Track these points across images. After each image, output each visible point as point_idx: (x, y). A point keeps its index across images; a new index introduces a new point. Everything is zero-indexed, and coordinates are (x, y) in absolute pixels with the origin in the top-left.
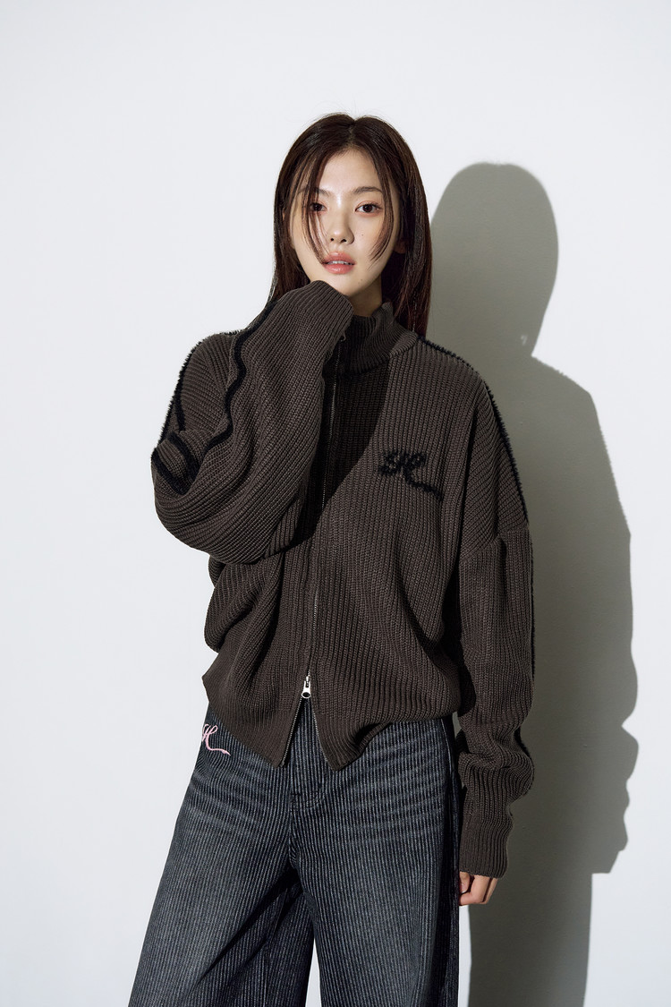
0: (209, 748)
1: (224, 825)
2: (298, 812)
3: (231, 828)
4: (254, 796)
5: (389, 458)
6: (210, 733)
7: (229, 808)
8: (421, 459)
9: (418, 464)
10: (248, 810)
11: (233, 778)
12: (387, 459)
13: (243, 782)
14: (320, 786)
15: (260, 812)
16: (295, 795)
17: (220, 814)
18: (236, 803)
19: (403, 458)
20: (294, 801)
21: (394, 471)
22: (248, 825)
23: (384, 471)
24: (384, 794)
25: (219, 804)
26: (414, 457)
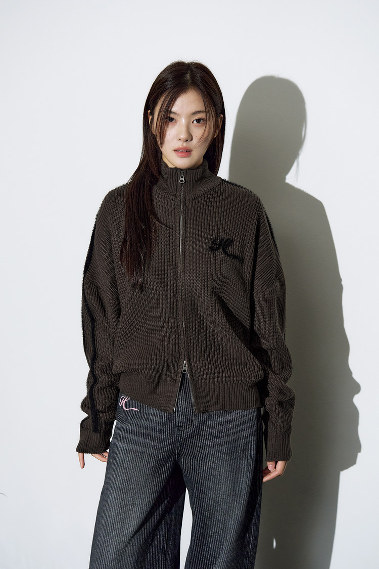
0: (125, 409)
1: (140, 449)
2: (181, 436)
3: (144, 450)
4: (156, 431)
5: (214, 242)
6: (125, 400)
7: (141, 439)
8: (230, 242)
9: (229, 245)
10: (153, 438)
11: (143, 422)
12: (213, 242)
13: (149, 424)
14: (192, 421)
15: (160, 439)
16: (179, 427)
18: (145, 436)
19: (221, 242)
20: (178, 430)
21: (217, 249)
22: (154, 447)
23: (212, 249)
24: (227, 422)
25: (135, 438)
26: (227, 240)
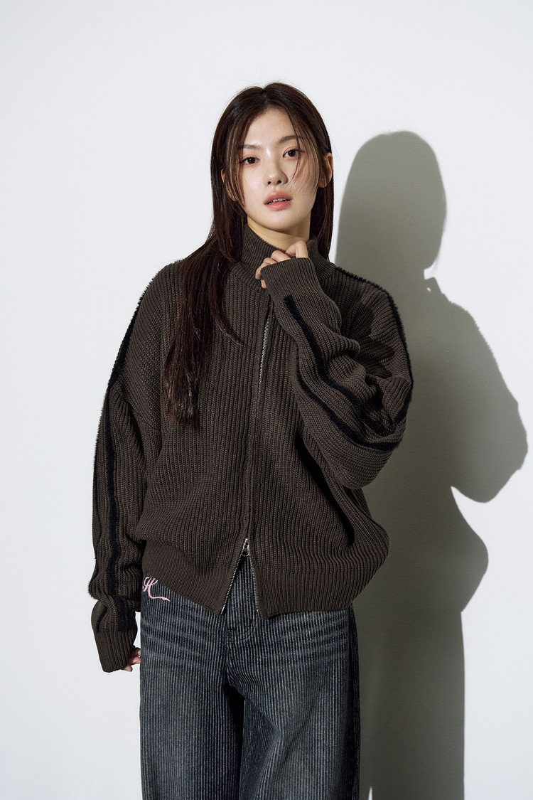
0: (151, 597)
1: (175, 661)
2: (234, 644)
3: (181, 662)
4: (197, 633)
6: (151, 584)
7: (176, 646)
10: (193, 645)
11: (178, 620)
13: (188, 623)
14: (251, 621)
15: (203, 646)
16: (230, 629)
17: (170, 652)
18: (182, 641)
20: (230, 634)
22: (195, 658)
24: (304, 626)
25: (168, 645)
